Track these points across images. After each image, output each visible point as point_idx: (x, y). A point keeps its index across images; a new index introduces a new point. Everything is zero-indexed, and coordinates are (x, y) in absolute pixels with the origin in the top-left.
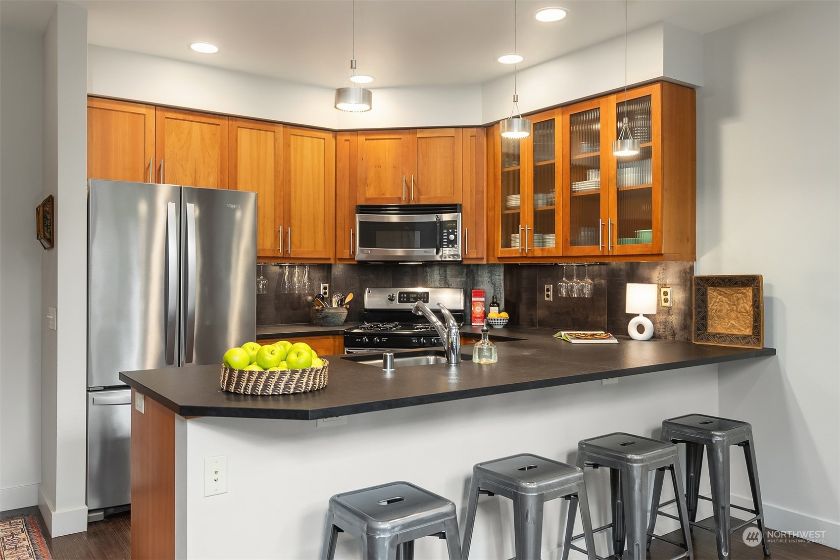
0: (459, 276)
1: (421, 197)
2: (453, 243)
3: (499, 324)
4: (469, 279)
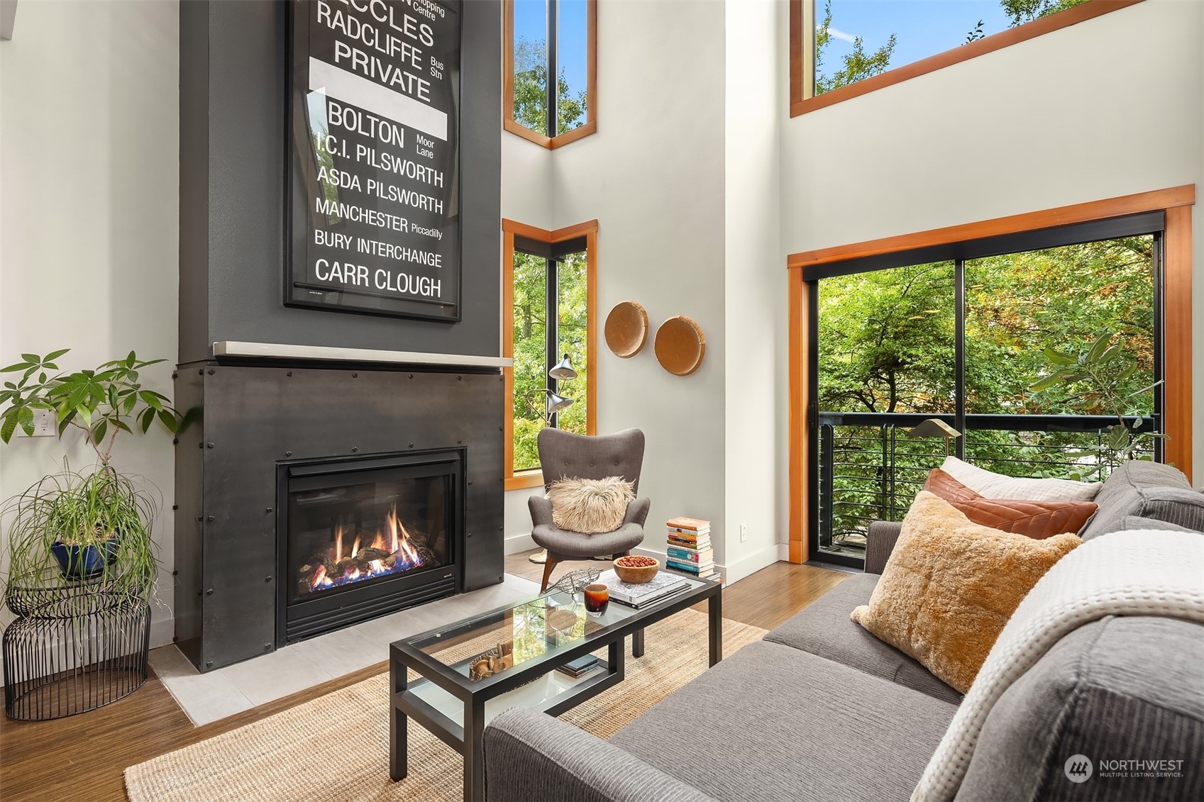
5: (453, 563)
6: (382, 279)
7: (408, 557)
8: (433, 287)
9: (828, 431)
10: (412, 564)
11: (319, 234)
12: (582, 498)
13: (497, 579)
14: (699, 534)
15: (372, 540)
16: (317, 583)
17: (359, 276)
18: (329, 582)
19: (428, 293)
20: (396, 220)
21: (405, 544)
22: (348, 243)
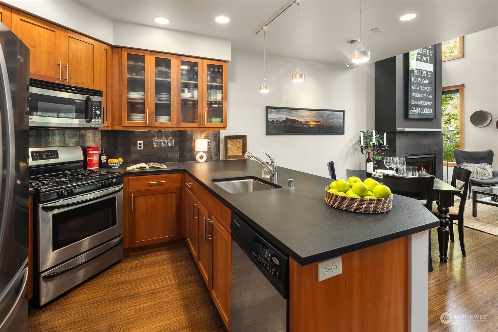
0: (74, 138)
1: (71, 80)
2: (98, 116)
3: (117, 166)
4: (80, 140)
6: (422, 110)
8: (431, 111)
11: (412, 101)
17: (418, 110)
19: (429, 113)
20: (425, 95)
22: (417, 102)
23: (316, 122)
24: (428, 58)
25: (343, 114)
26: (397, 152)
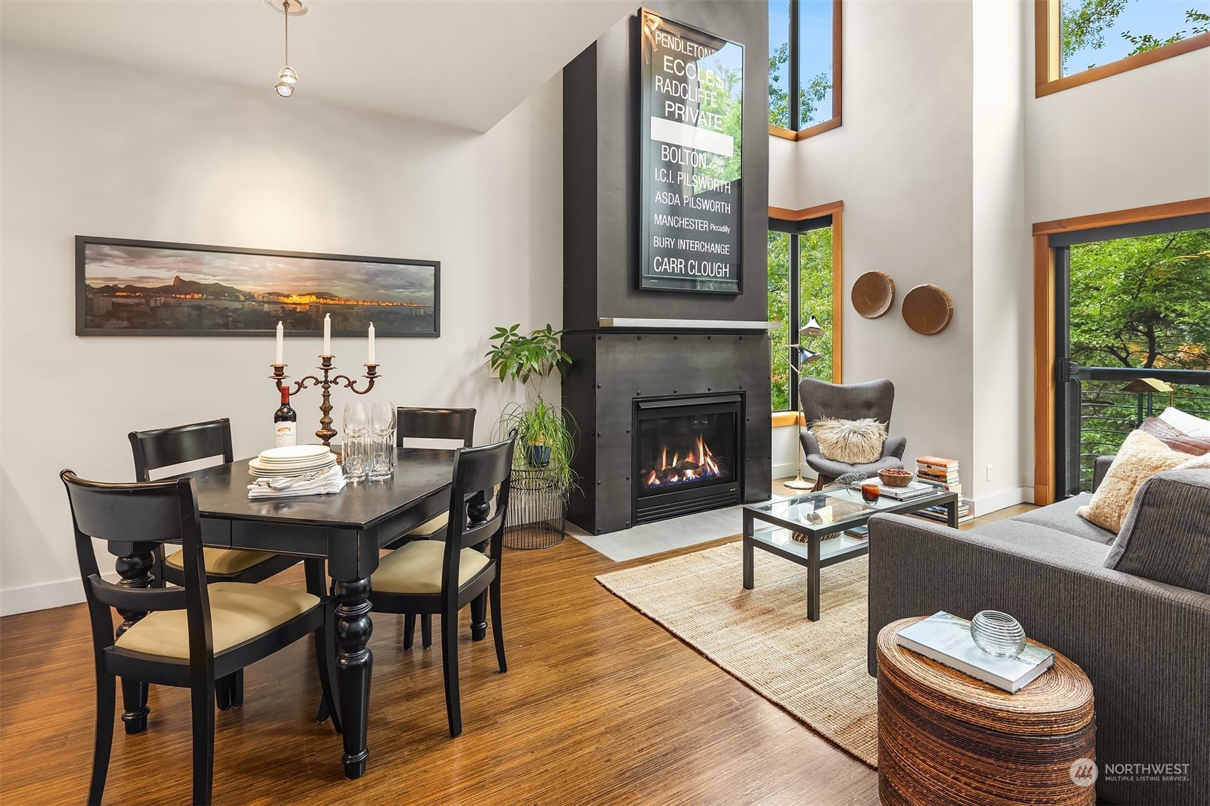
5: (736, 480)
6: (693, 267)
7: (711, 469)
8: (724, 270)
9: (1076, 386)
10: (714, 474)
11: (656, 239)
12: (844, 434)
13: (766, 496)
14: (949, 470)
15: (686, 456)
16: (650, 482)
17: (679, 266)
18: (658, 482)
19: (721, 275)
20: (702, 223)
21: (709, 460)
22: (672, 243)
23: (319, 295)
24: (713, 117)
25: (433, 272)
26: (597, 390)
